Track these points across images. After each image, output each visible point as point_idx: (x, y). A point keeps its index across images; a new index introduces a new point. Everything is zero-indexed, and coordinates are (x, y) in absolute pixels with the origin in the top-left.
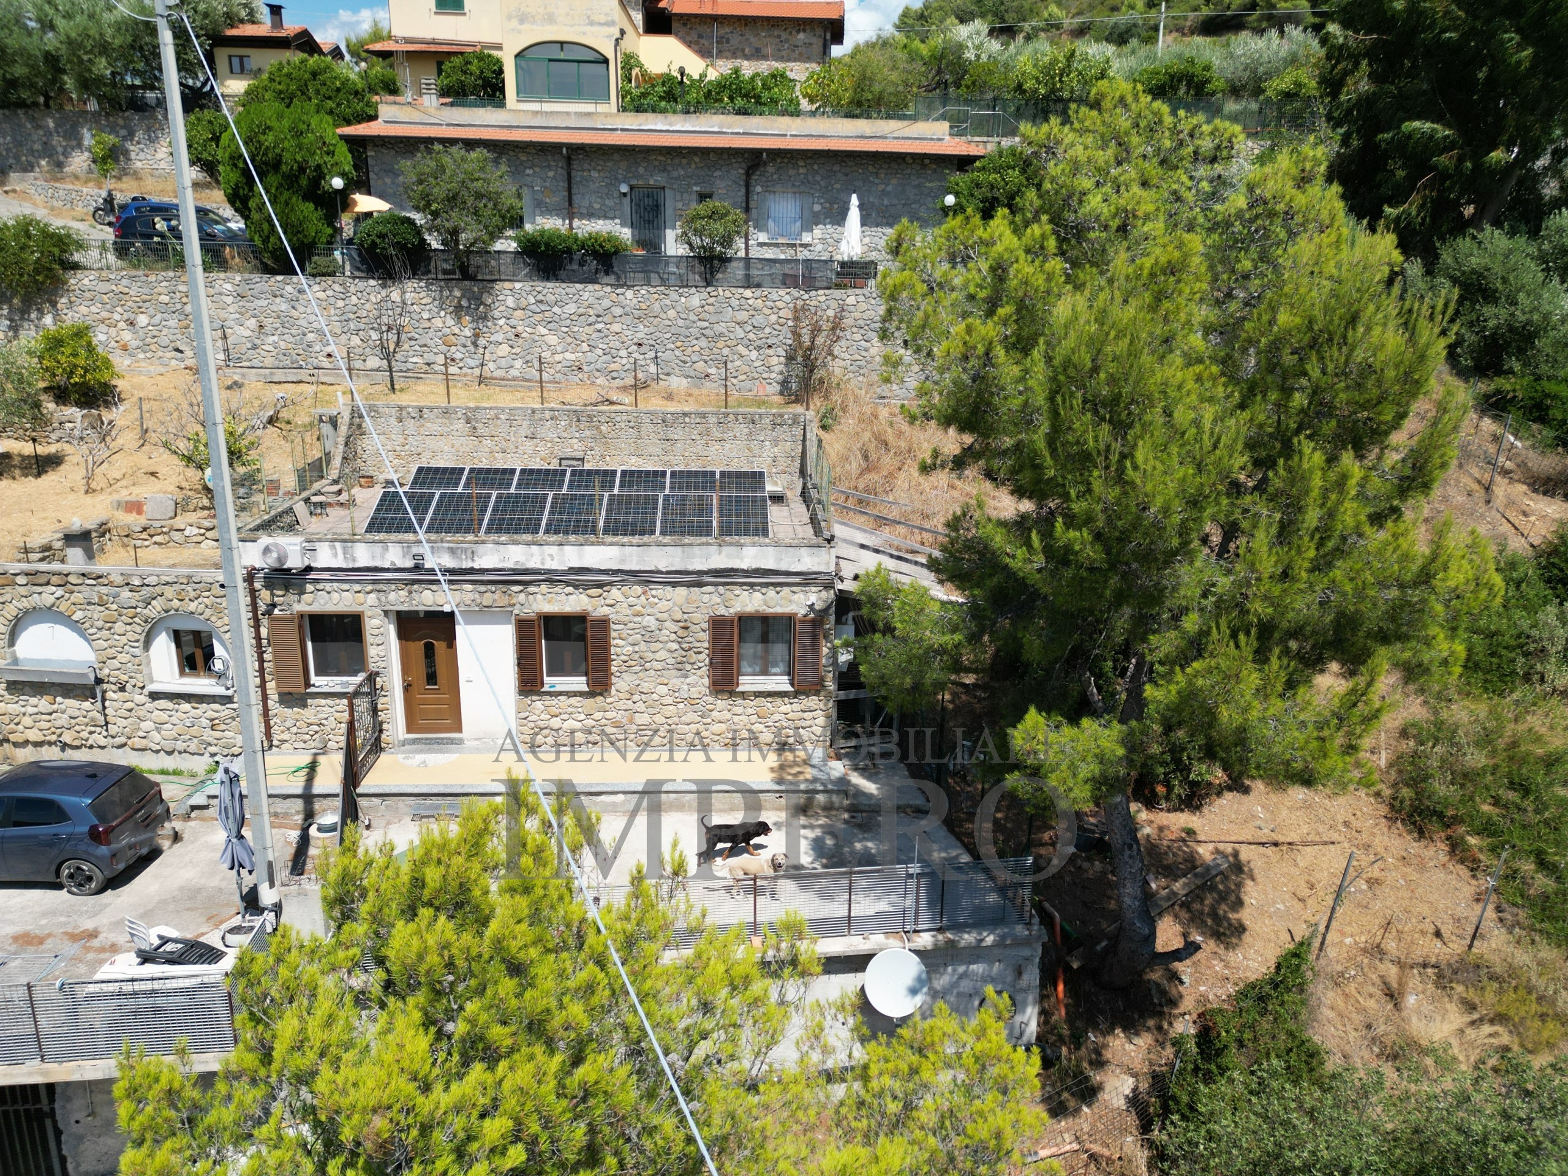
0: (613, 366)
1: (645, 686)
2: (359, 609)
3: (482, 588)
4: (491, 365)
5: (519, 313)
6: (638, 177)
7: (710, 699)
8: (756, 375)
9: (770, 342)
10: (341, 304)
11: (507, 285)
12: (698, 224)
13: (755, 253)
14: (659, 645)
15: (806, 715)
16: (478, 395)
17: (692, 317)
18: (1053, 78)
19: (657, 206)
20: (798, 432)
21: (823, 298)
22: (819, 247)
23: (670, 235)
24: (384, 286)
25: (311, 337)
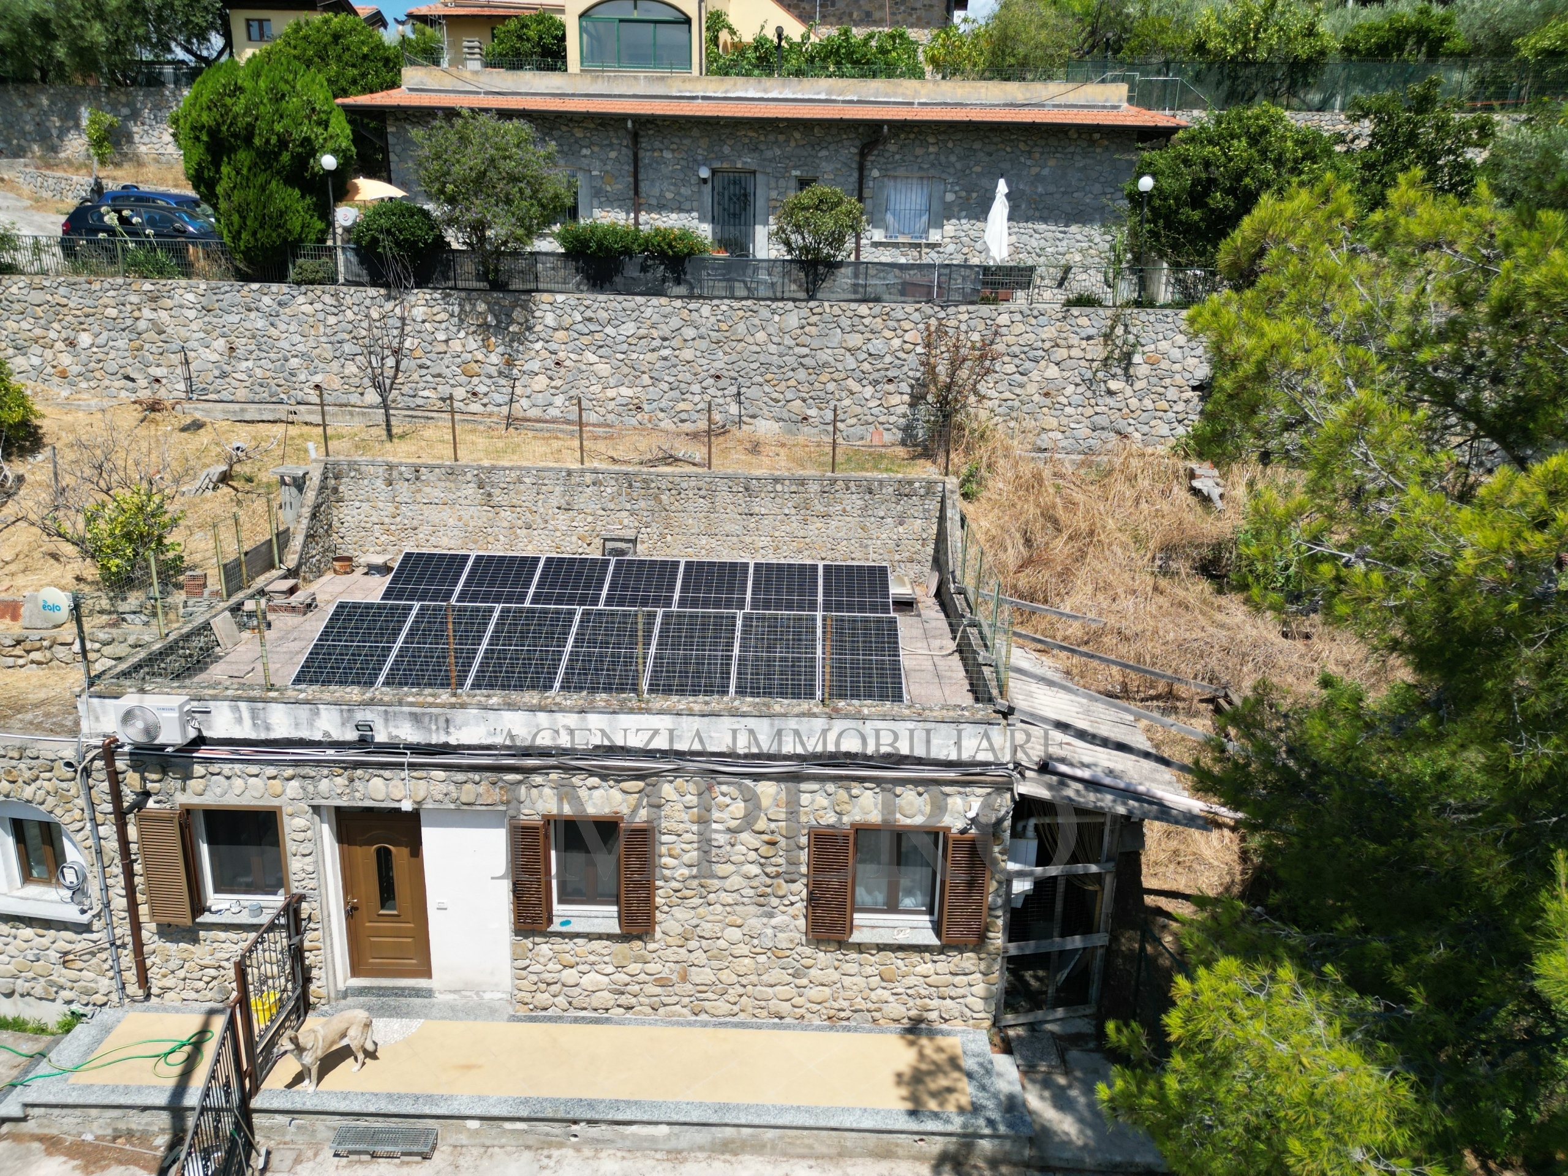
0: (682, 406)
1: (707, 928)
2: (276, 802)
3: (460, 777)
4: (524, 402)
5: (561, 335)
6: (722, 158)
7: (808, 951)
8: (871, 419)
9: (890, 374)
10: (332, 320)
11: (546, 297)
12: (801, 216)
13: (868, 255)
14: (730, 868)
15: (957, 980)
16: (500, 444)
17: (788, 341)
18: (1246, 35)
19: (745, 195)
20: (934, 505)
21: (965, 317)
22: (951, 248)
23: (761, 233)
24: (388, 298)
25: (294, 362)
